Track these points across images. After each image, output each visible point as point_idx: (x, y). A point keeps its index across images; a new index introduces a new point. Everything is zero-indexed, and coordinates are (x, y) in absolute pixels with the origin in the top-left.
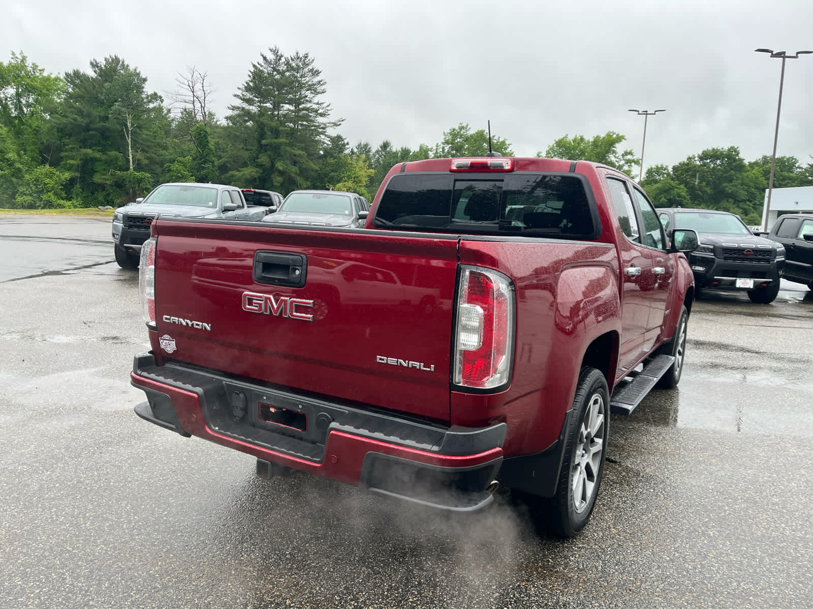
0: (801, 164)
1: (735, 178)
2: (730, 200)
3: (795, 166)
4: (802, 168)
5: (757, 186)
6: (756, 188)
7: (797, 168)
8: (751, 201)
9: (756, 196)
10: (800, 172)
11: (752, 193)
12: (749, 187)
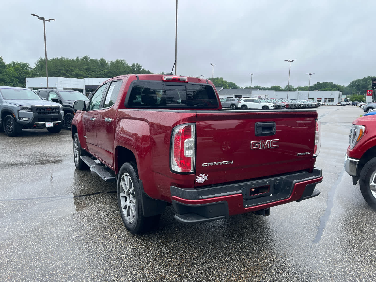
0: (31, 66)
1: (3, 71)
2: (2, 82)
3: (28, 67)
4: (31, 68)
5: (14, 76)
6: (13, 77)
7: (29, 68)
8: (12, 83)
9: (14, 81)
10: (31, 70)
11: (12, 79)
12: (10, 76)
